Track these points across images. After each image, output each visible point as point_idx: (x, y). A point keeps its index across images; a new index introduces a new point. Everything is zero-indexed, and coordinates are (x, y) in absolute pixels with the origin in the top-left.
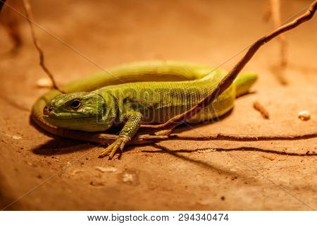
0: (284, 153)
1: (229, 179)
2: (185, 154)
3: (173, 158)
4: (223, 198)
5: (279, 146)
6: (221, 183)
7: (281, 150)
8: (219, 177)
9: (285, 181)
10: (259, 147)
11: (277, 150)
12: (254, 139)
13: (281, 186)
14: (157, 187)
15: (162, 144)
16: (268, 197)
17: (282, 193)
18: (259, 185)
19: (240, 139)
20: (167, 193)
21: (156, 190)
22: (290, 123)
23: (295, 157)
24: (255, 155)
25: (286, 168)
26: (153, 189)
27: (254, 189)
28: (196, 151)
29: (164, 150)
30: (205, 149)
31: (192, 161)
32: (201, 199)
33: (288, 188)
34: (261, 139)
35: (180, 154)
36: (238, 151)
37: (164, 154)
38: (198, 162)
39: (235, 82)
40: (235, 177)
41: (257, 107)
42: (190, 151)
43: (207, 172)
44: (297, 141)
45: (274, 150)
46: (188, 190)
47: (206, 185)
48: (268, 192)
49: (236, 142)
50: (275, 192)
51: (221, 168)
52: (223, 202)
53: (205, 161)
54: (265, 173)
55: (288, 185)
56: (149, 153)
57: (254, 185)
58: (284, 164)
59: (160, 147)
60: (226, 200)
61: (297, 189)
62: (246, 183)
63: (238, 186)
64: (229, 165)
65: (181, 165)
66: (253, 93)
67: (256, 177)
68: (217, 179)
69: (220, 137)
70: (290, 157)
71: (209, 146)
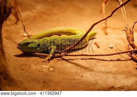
0: (103, 60)
1: (84, 70)
2: (71, 61)
3: (66, 62)
4: (82, 76)
5: (102, 58)
6: (82, 71)
7: (102, 59)
8: (81, 69)
9: (103, 70)
10: (95, 58)
11: (101, 59)
12: (93, 56)
13: (101, 72)
14: (61, 72)
15: (64, 57)
16: (97, 76)
17: (101, 74)
18: (94, 72)
19: (89, 56)
20: (64, 74)
21: (60, 74)
22: (106, 49)
23: (107, 62)
24: (94, 61)
25: (104, 65)
26: (59, 73)
27: (92, 73)
28: (74, 59)
29: (64, 59)
30: (77, 59)
31: (73, 63)
32: (75, 77)
33: (104, 72)
34: (96, 55)
35: (69, 61)
36: (88, 60)
37: (64, 61)
38: (74, 64)
39: (88, 35)
40: (86, 69)
41: (96, 44)
42: (72, 60)
43: (78, 67)
44: (107, 56)
45: (100, 59)
46: (71, 74)
47: (77, 72)
48: (97, 74)
49: (88, 57)
50: (99, 74)
51: (82, 66)
52: (82, 78)
53: (77, 63)
54: (96, 67)
55: (104, 71)
56: (59, 61)
57: (93, 72)
58: (103, 64)
59: (62, 58)
60: (83, 77)
61: (107, 73)
62: (90, 71)
63: (88, 72)
64: (85, 64)
65: (69, 65)
66: (95, 38)
67: (93, 69)
68: (81, 70)
69: (82, 55)
70: (105, 61)
71: (79, 58)
